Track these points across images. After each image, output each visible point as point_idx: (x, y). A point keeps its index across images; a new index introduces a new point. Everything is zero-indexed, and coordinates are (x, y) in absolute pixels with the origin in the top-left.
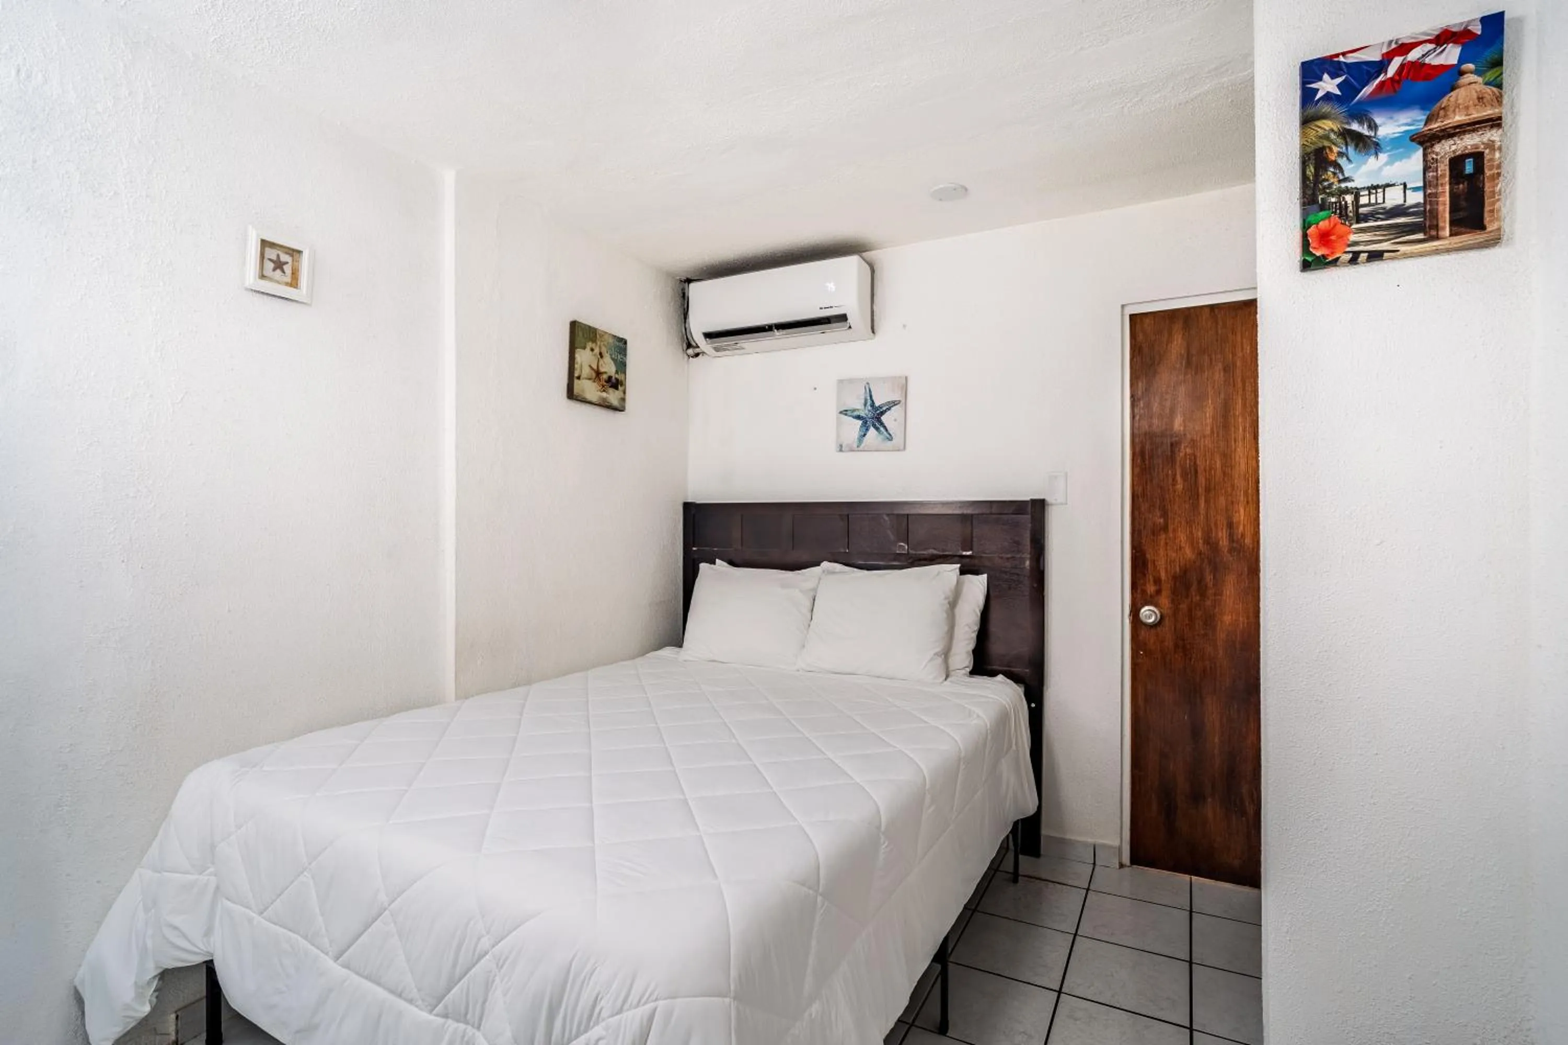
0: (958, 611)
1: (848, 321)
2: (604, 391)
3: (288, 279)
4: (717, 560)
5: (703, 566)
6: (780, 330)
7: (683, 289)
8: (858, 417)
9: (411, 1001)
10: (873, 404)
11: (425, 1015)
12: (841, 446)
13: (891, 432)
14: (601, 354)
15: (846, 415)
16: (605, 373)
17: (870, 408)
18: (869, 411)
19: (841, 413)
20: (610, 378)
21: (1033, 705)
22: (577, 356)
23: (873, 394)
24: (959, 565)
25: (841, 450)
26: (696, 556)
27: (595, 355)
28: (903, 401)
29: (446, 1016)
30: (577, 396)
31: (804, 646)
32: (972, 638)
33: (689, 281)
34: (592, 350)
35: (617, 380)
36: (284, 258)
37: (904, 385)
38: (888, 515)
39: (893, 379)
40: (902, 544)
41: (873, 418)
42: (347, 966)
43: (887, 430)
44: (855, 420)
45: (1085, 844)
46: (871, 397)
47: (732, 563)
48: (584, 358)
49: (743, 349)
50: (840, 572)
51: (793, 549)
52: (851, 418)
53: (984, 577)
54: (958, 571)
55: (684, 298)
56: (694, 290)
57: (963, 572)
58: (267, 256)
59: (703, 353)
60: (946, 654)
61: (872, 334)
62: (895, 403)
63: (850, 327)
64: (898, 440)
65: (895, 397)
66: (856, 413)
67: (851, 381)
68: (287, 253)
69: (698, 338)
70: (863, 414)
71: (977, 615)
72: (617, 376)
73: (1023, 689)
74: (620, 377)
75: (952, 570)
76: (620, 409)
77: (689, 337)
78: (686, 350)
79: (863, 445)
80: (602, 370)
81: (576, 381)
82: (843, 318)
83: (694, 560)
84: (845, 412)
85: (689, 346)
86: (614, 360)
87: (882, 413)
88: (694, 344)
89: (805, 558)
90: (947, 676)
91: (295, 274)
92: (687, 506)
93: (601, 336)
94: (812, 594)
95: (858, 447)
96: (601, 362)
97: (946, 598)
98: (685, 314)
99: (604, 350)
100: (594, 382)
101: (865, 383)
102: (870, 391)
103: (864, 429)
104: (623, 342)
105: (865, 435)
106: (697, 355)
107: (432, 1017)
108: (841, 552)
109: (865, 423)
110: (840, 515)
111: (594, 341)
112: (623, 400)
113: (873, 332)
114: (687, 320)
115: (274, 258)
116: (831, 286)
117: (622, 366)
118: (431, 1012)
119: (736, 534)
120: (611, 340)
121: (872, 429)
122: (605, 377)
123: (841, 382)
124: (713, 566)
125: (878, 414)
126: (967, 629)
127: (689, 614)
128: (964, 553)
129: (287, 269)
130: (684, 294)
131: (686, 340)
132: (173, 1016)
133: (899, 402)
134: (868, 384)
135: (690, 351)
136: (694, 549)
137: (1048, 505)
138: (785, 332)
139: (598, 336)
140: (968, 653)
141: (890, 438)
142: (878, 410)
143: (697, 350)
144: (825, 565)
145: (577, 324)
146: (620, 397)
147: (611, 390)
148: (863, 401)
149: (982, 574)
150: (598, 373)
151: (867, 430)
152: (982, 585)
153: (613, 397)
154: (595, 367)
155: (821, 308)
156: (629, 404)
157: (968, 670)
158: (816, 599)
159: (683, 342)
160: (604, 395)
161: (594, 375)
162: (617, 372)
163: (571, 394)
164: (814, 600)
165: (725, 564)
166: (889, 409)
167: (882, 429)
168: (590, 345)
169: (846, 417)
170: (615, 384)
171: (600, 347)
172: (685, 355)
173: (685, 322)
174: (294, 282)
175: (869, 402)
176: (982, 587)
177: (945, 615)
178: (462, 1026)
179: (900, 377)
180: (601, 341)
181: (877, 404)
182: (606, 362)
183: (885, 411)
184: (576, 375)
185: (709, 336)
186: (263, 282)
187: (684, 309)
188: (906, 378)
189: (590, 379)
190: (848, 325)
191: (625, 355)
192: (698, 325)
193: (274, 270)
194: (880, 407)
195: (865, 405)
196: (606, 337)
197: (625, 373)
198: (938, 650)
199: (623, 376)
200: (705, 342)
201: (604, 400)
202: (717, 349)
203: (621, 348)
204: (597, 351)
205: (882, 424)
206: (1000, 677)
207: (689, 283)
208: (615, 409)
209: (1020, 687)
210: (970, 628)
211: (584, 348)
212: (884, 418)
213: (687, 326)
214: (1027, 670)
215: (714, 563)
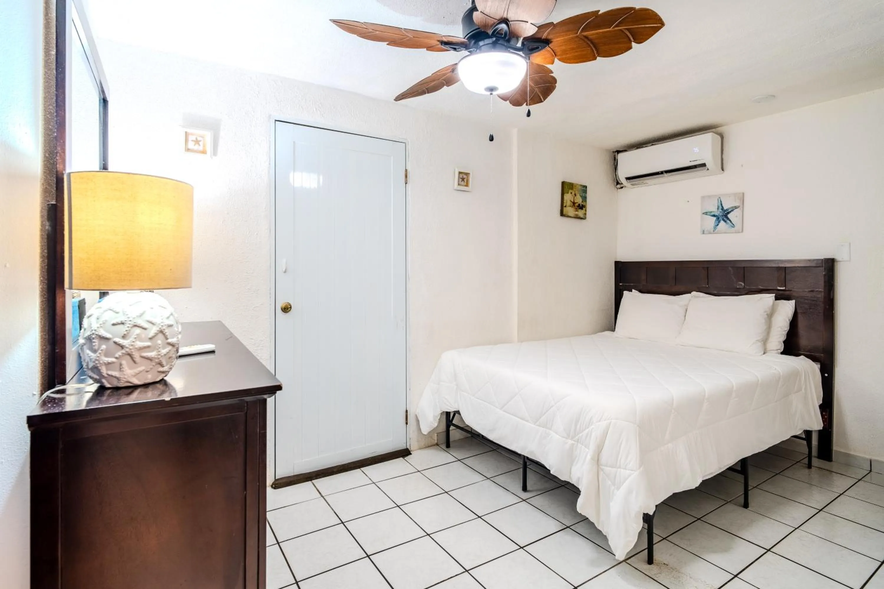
0: (773, 319)
1: (707, 166)
2: (577, 211)
3: (465, 184)
4: (633, 290)
5: (626, 293)
6: (668, 174)
7: (615, 156)
8: (714, 216)
9: (527, 421)
10: (723, 209)
11: (533, 426)
12: (704, 231)
13: (734, 223)
14: (575, 195)
15: (706, 214)
16: (577, 203)
17: (721, 210)
18: (720, 212)
19: (703, 213)
20: (579, 205)
21: (826, 375)
22: (565, 197)
23: (723, 203)
24: (774, 295)
25: (703, 233)
26: (621, 288)
27: (572, 195)
28: (741, 206)
29: (539, 426)
30: (564, 215)
31: (680, 333)
32: (783, 334)
33: (618, 152)
34: (571, 193)
35: (582, 205)
36: (465, 176)
37: (742, 197)
38: (732, 267)
39: (735, 195)
40: (741, 283)
41: (723, 216)
42: (504, 411)
43: (731, 222)
44: (712, 217)
45: (864, 459)
46: (721, 204)
47: (641, 292)
48: (568, 197)
49: (647, 183)
50: (702, 297)
51: (676, 284)
52: (710, 217)
53: (793, 302)
54: (774, 298)
55: (615, 160)
56: (621, 157)
57: (777, 298)
58: (460, 177)
59: (625, 186)
60: (765, 341)
61: (722, 171)
62: (736, 208)
63: (708, 169)
64: (738, 226)
65: (737, 204)
66: (712, 214)
67: (709, 197)
68: (465, 175)
69: (623, 180)
70: (716, 214)
71: (787, 322)
72: (582, 203)
73: (819, 366)
74: (584, 204)
75: (769, 298)
76: (584, 218)
77: (618, 179)
78: (616, 185)
79: (716, 231)
80: (575, 201)
81: (564, 208)
82: (704, 165)
83: (620, 290)
84: (706, 213)
85: (618, 183)
86: (581, 196)
87: (728, 213)
88: (620, 182)
89: (682, 289)
90: (764, 353)
91: (467, 181)
92: (617, 263)
93: (575, 186)
94: (686, 307)
95: (714, 231)
96: (575, 198)
97: (765, 312)
98: (616, 168)
99: (577, 192)
100: (572, 207)
101: (718, 198)
102: (721, 202)
103: (718, 221)
104: (585, 187)
105: (718, 225)
106: (622, 188)
107: (534, 426)
108: (704, 287)
109: (718, 218)
110: (703, 268)
111: (572, 189)
112: (585, 214)
113: (723, 170)
114: (617, 171)
115: (462, 177)
116: (696, 150)
117: (584, 199)
118: (534, 424)
119: (643, 277)
120: (580, 187)
121: (722, 222)
122: (577, 204)
123: (703, 198)
124: (631, 293)
125: (726, 214)
126: (779, 329)
127: (618, 316)
128: (779, 288)
129: (465, 180)
130: (615, 158)
131: (616, 181)
132: (436, 435)
133: (739, 207)
134: (720, 198)
135: (619, 186)
136: (621, 284)
137: (837, 262)
138: (670, 174)
139: (574, 187)
140: (779, 342)
141: (733, 226)
142: (726, 211)
143: (622, 186)
144: (694, 293)
145: (565, 183)
146: (584, 213)
147: (580, 210)
148: (717, 207)
149: (792, 300)
150: (574, 203)
151: (719, 222)
152: (791, 305)
153: (580, 213)
154: (572, 201)
155: (691, 161)
156: (588, 216)
157: (780, 351)
158: (688, 310)
159: (614, 182)
160: (577, 213)
161: (572, 204)
162: (582, 202)
163: (562, 214)
164: (686, 311)
165: (637, 292)
166: (732, 211)
167: (728, 221)
168: (570, 191)
169: (707, 216)
170: (582, 207)
171: (575, 191)
172: (616, 188)
173: (616, 172)
174: (467, 185)
175: (720, 207)
176: (791, 307)
177: (764, 321)
178: (544, 429)
179: (740, 193)
180: (575, 189)
181: (725, 208)
182: (577, 198)
183: (730, 212)
184: (564, 205)
185: (628, 179)
186: (459, 187)
187: (615, 165)
188: (743, 194)
189: (570, 206)
190: (707, 169)
191: (586, 193)
192: (623, 173)
193: (462, 181)
194: (727, 210)
195: (718, 209)
196: (578, 186)
197: (586, 201)
198: (759, 338)
199: (585, 203)
200: (626, 182)
201: (577, 215)
202: (632, 185)
203: (583, 190)
204: (573, 193)
205: (728, 219)
206: (802, 357)
207: (618, 154)
208: (582, 219)
209: (817, 364)
210: (782, 329)
211: (568, 193)
212: (729, 216)
213: (616, 173)
214: (822, 355)
215: (631, 291)
